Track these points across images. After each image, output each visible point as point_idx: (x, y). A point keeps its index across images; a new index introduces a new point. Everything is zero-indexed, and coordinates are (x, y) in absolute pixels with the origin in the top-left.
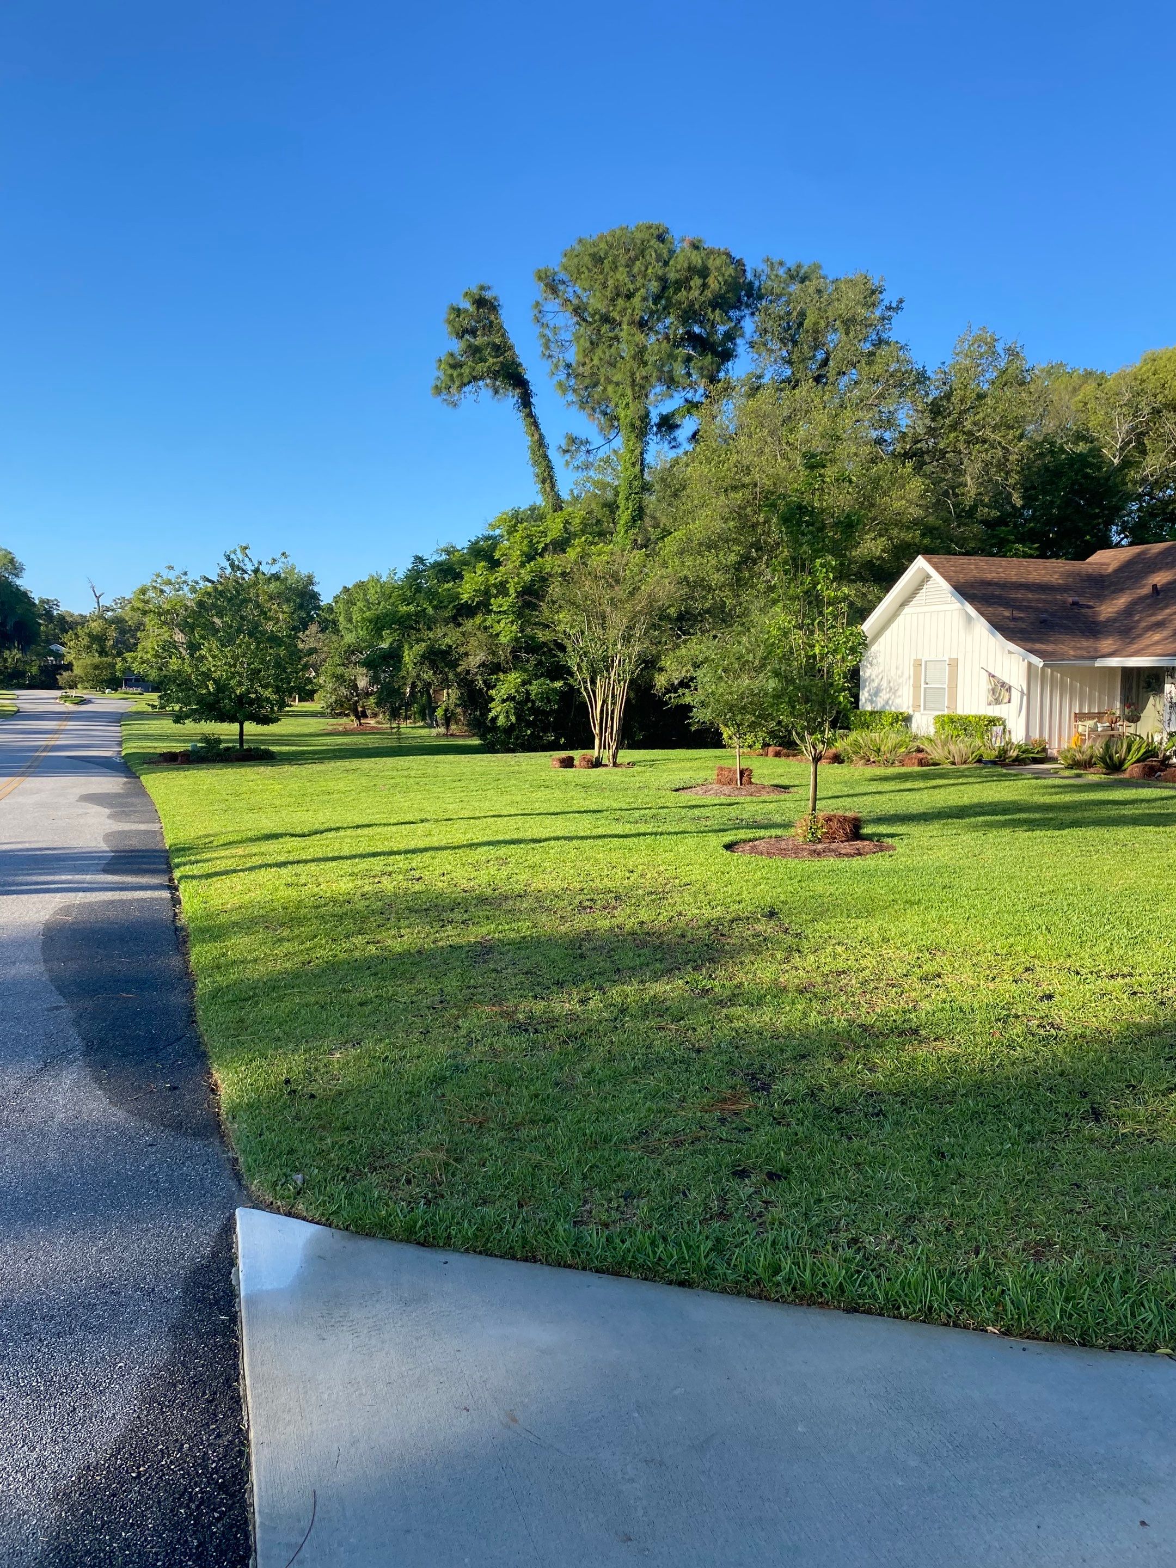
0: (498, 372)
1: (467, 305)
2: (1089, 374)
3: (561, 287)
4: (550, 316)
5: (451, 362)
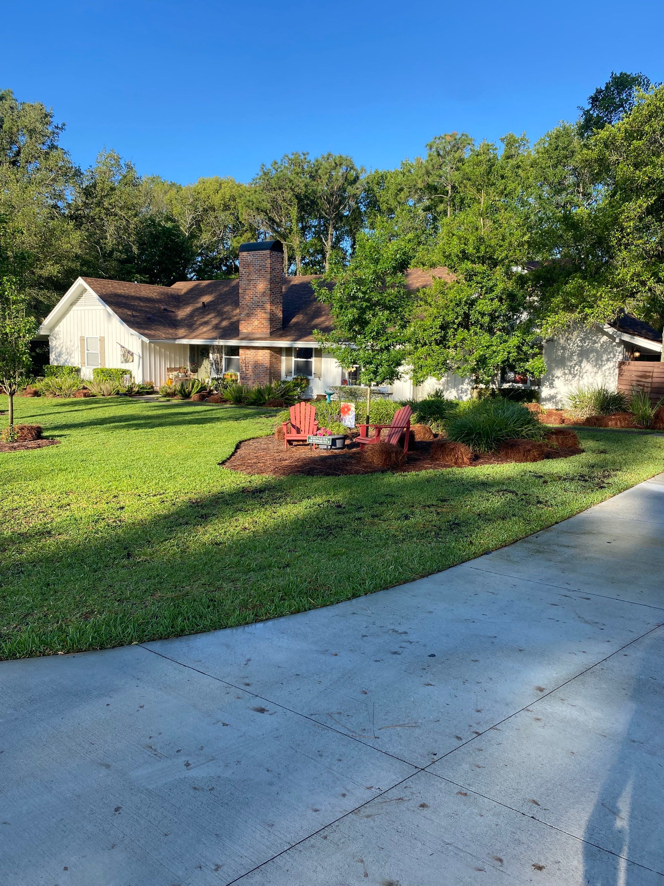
2: (173, 185)
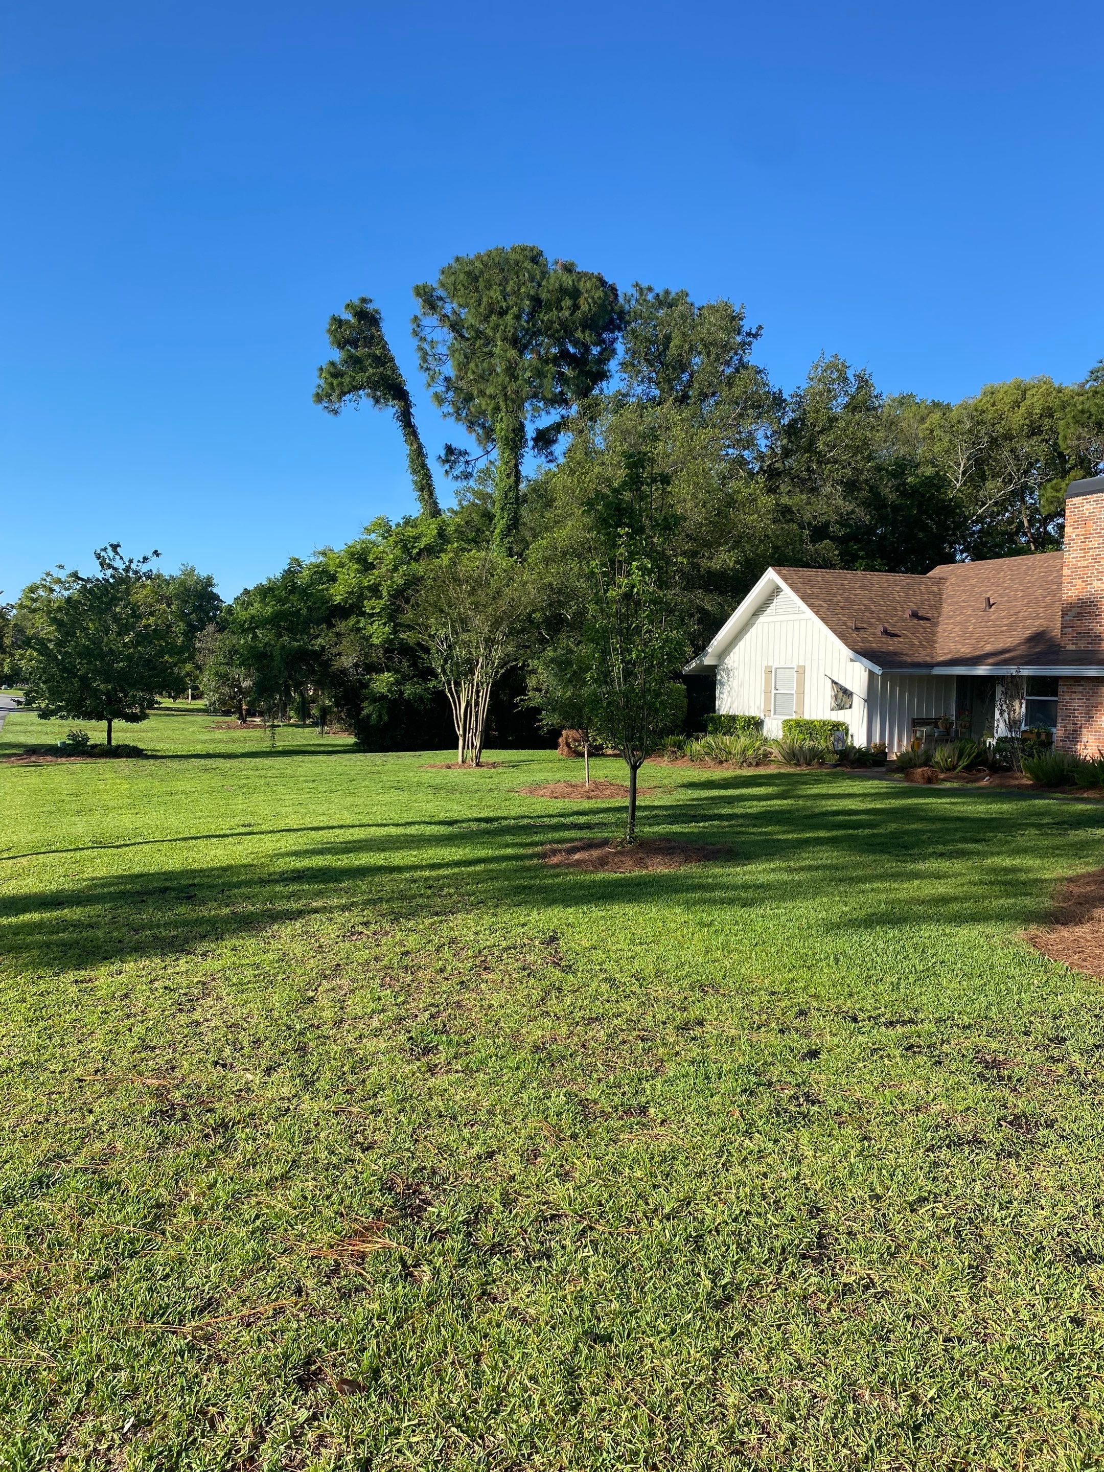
0: (378, 382)
1: (347, 316)
2: (936, 405)
3: (440, 303)
4: (428, 330)
5: (332, 370)
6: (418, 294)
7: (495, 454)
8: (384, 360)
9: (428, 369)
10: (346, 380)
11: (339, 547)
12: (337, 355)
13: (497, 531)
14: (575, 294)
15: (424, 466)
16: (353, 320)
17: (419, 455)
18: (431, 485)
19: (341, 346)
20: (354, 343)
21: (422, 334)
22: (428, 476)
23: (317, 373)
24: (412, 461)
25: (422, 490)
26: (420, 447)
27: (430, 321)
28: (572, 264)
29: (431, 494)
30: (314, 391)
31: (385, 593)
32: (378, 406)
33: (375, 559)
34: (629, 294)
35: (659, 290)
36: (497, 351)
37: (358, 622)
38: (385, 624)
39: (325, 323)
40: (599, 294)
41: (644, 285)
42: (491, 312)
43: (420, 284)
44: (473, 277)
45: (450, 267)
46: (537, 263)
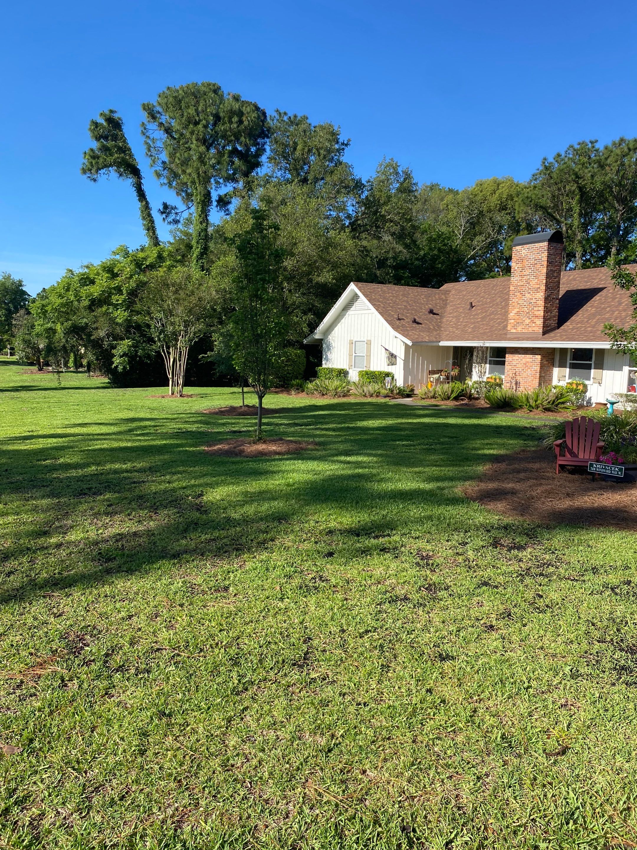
0: (120, 162)
1: (101, 121)
2: (451, 191)
3: (158, 116)
4: (151, 132)
5: (91, 154)
6: (144, 109)
7: (193, 209)
8: (124, 150)
9: (151, 156)
10: (101, 160)
11: (97, 263)
12: (95, 145)
13: (195, 255)
14: (240, 114)
15: (149, 215)
16: (105, 124)
17: (147, 207)
18: (154, 227)
19: (98, 138)
20: (106, 138)
21: (147, 134)
22: (152, 222)
23: (83, 156)
24: (142, 212)
25: (148, 230)
26: (147, 203)
27: (153, 126)
28: (239, 96)
29: (154, 233)
30: (81, 167)
31: (124, 292)
32: (121, 178)
33: (118, 271)
34: (273, 116)
35: (291, 114)
36: (193, 146)
37: (108, 309)
38: (125, 311)
39: (88, 125)
40: (255, 115)
41: (282, 111)
42: (189, 122)
43: (146, 103)
44: (178, 101)
45: (164, 93)
46: (217, 94)
